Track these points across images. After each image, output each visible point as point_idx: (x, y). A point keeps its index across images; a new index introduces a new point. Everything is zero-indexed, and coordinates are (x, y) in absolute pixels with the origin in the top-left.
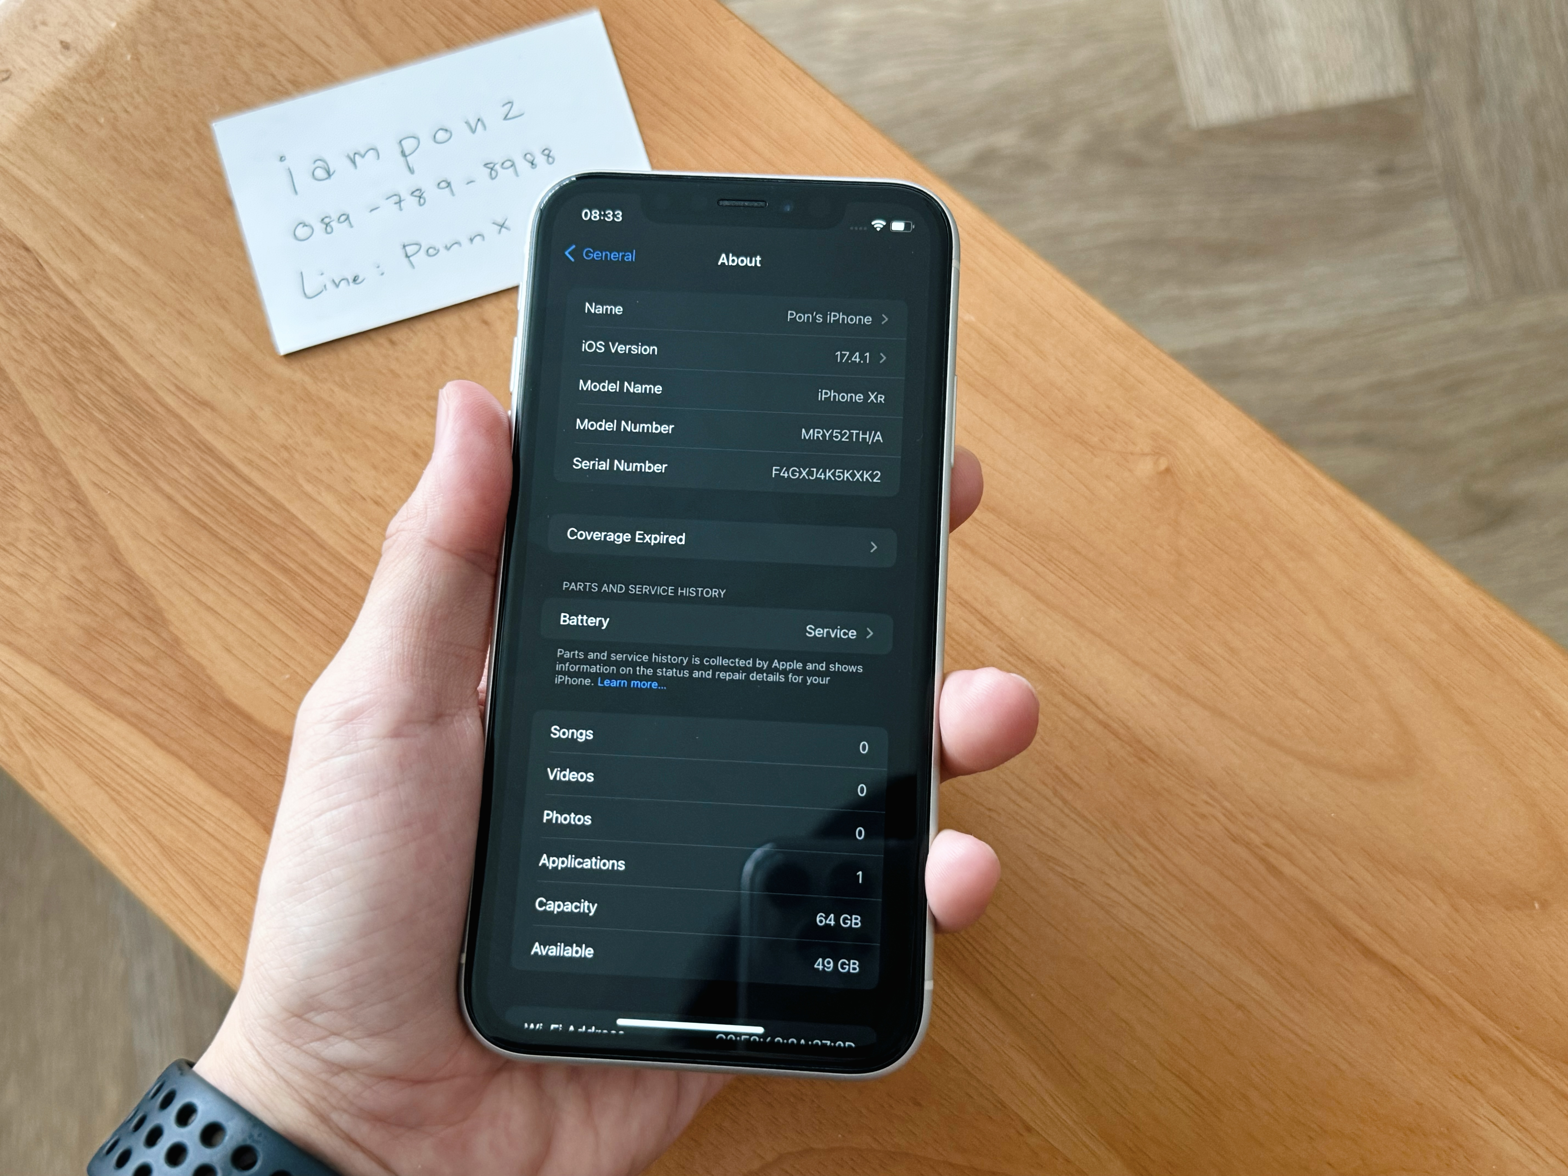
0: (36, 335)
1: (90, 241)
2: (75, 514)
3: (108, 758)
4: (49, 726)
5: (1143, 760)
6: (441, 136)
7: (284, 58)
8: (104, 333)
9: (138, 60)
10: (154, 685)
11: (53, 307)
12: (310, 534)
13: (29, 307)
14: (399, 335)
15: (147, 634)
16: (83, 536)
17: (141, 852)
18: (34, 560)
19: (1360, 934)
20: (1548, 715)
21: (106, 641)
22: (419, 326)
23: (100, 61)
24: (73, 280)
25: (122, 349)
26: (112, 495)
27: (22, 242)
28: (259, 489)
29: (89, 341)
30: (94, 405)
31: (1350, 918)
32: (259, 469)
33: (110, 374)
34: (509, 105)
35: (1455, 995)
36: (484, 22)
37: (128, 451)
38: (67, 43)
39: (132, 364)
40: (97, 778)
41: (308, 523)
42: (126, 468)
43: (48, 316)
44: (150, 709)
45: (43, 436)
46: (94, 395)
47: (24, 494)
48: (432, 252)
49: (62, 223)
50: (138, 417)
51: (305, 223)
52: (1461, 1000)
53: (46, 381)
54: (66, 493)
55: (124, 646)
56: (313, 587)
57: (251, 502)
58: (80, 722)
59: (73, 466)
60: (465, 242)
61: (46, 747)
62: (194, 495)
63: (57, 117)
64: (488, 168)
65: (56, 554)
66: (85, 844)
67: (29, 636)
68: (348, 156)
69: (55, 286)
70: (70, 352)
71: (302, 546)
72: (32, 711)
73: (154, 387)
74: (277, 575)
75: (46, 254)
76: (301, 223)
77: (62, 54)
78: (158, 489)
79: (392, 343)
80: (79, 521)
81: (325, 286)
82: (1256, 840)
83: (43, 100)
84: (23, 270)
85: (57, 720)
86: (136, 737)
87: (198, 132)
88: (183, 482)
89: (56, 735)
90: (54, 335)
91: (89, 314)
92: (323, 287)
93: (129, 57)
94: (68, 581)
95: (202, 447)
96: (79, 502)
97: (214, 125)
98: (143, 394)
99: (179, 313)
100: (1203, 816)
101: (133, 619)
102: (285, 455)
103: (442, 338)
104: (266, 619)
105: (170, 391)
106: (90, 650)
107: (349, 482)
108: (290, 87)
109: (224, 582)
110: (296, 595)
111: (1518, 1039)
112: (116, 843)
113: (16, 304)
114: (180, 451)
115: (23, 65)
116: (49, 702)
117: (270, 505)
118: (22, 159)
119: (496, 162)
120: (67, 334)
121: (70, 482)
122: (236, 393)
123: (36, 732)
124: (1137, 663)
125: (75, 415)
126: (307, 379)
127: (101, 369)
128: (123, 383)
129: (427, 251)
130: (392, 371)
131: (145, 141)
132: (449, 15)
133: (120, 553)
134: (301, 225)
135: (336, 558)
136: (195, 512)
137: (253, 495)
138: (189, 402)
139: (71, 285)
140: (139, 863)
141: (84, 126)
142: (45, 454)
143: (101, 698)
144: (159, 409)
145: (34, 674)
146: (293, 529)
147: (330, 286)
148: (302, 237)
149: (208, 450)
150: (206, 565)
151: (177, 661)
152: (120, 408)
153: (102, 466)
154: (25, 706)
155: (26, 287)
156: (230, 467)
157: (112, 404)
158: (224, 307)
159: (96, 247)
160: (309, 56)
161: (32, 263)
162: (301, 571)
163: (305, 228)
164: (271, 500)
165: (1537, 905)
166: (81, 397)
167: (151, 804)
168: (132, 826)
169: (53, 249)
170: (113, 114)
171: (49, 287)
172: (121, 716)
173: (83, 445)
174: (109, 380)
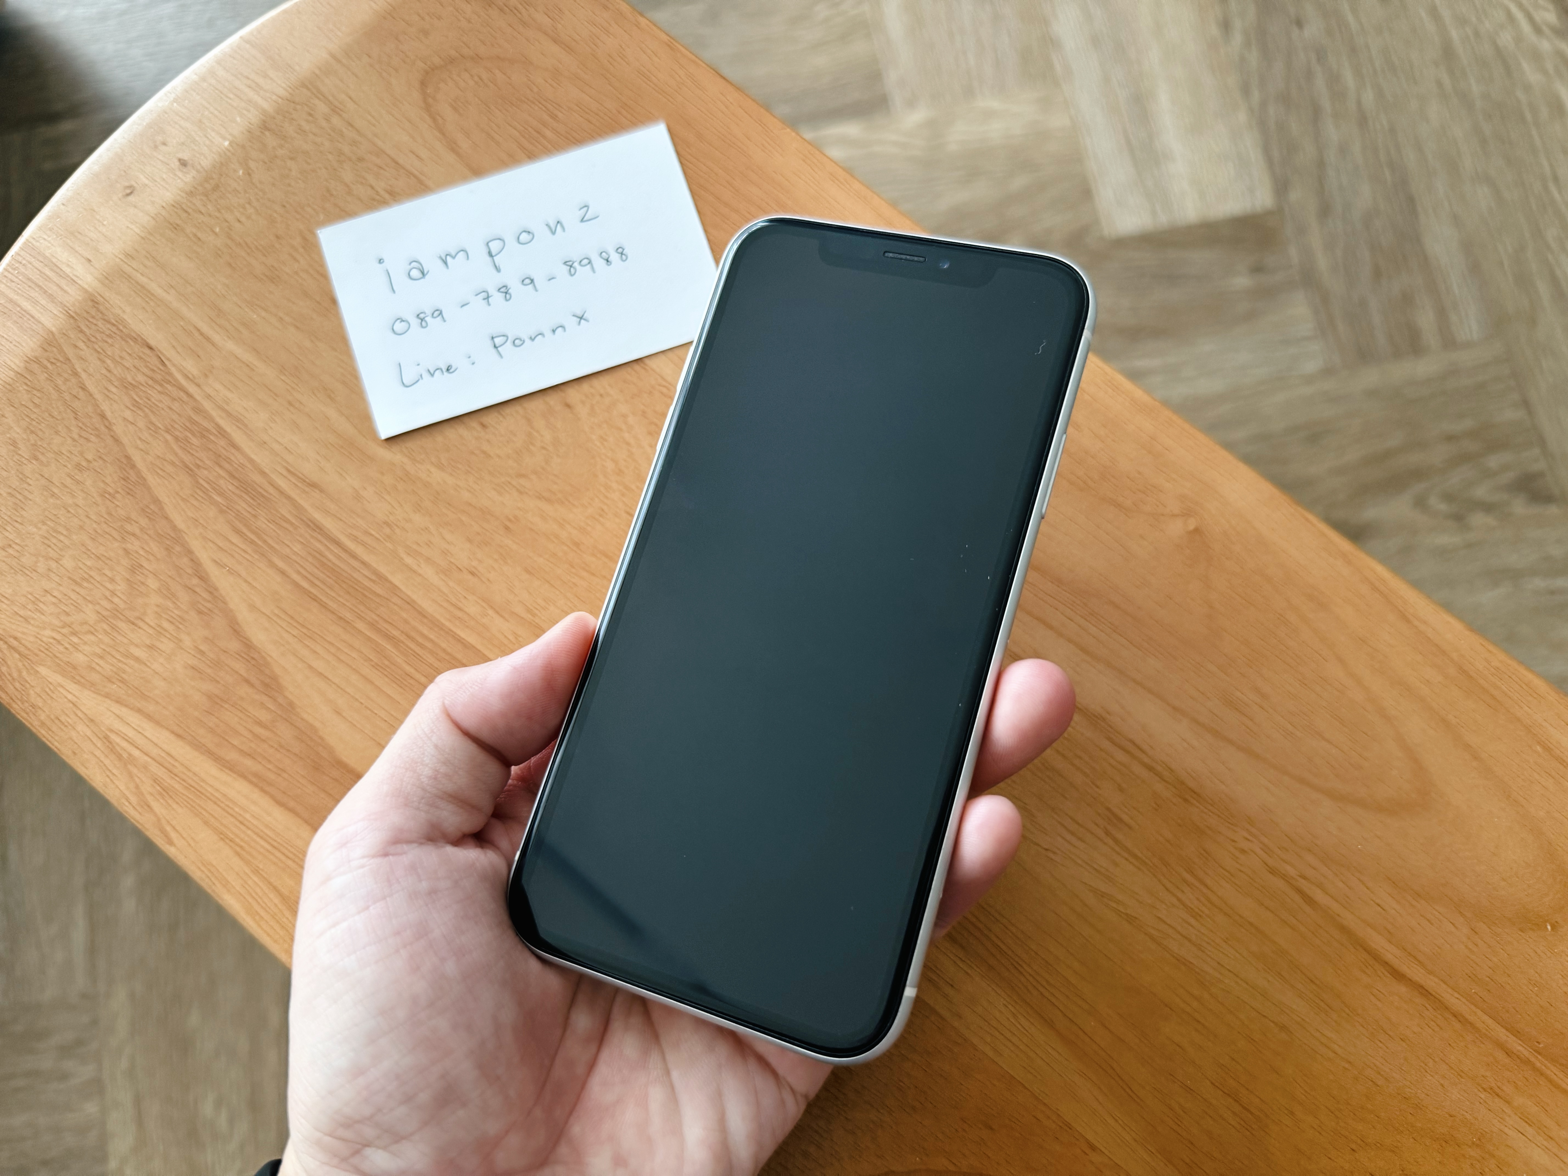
0: (160, 425)
1: (208, 339)
2: (197, 590)
3: (232, 816)
4: (177, 786)
5: (1186, 800)
6: (524, 237)
7: (382, 171)
8: (222, 422)
9: (249, 174)
10: (272, 746)
11: (175, 399)
12: (410, 603)
13: (153, 400)
14: (490, 419)
15: (265, 699)
16: (206, 610)
17: (263, 902)
18: (161, 633)
19: (1389, 957)
20: (1547, 749)
21: (226, 706)
22: (508, 410)
23: (214, 176)
24: (193, 375)
25: (238, 437)
26: (231, 572)
27: (145, 341)
28: (364, 563)
29: (208, 430)
30: (214, 489)
31: (1378, 942)
32: (363, 544)
33: (228, 460)
34: (586, 209)
35: (1479, 1013)
36: (561, 135)
37: (245, 530)
38: (184, 160)
39: (248, 451)
40: (221, 833)
41: (409, 593)
42: (243, 546)
43: (171, 408)
44: (269, 769)
45: (167, 518)
46: (214, 480)
47: (150, 572)
48: (518, 342)
49: (182, 323)
50: (253, 499)
51: (402, 319)
52: (1485, 1018)
53: (170, 469)
54: (189, 571)
55: (244, 711)
56: (414, 652)
57: (356, 575)
58: (207, 783)
59: (196, 545)
60: (548, 333)
61: (175, 806)
62: (305, 569)
63: (176, 227)
64: (567, 265)
65: (181, 626)
66: (212, 894)
67: (157, 703)
68: (441, 258)
69: (176, 380)
70: (190, 441)
71: (404, 615)
72: (161, 773)
73: (267, 471)
74: (380, 642)
75: (169, 352)
76: (398, 319)
77: (180, 170)
78: (272, 565)
79: (484, 426)
80: (200, 596)
81: (421, 376)
82: (1291, 871)
83: (164, 213)
84: (147, 367)
85: (184, 780)
86: (256, 795)
87: (305, 239)
88: (294, 557)
89: (182, 794)
90: (176, 426)
91: (207, 405)
92: (420, 377)
93: (241, 172)
94: (193, 652)
95: (312, 525)
96: (201, 578)
97: (319, 232)
98: (257, 478)
99: (290, 403)
100: (1243, 851)
101: (252, 685)
102: (387, 531)
103: (529, 421)
104: (372, 683)
105: (282, 475)
106: (213, 715)
107: (446, 554)
108: (387, 196)
109: (333, 650)
110: (400, 660)
111: (1539, 1054)
112: (240, 894)
113: (141, 399)
114: (291, 529)
115: (147, 182)
116: (176, 764)
117: (373, 578)
118: (145, 266)
119: (575, 260)
120: (188, 424)
121: (192, 560)
122: (341, 475)
123: (165, 791)
124: (1175, 709)
125: (196, 499)
126: (405, 460)
127: (220, 456)
128: (240, 469)
129: (514, 342)
130: (484, 452)
131: (257, 248)
132: (530, 129)
133: (238, 624)
134: (399, 321)
135: (435, 624)
136: (305, 584)
137: (358, 569)
138: (299, 485)
139: (191, 380)
140: (262, 913)
141: (199, 235)
142: (169, 534)
143: (224, 760)
144: (271, 490)
145: (163, 738)
146: (395, 599)
147: (426, 376)
148: (399, 332)
149: (317, 528)
150: (317, 634)
151: (292, 724)
152: (237, 492)
153: (220, 545)
154: (154, 768)
155: (150, 382)
156: (338, 543)
157: (230, 488)
158: (330, 397)
159: (213, 344)
160: (404, 168)
161: (154, 361)
162: (403, 638)
163: (403, 323)
164: (376, 572)
165: (1549, 927)
166: (201, 481)
167: (272, 857)
168: (256, 879)
169: (174, 347)
170: (227, 224)
171: (171, 382)
172: (243, 776)
173: (203, 526)
174: (227, 466)
